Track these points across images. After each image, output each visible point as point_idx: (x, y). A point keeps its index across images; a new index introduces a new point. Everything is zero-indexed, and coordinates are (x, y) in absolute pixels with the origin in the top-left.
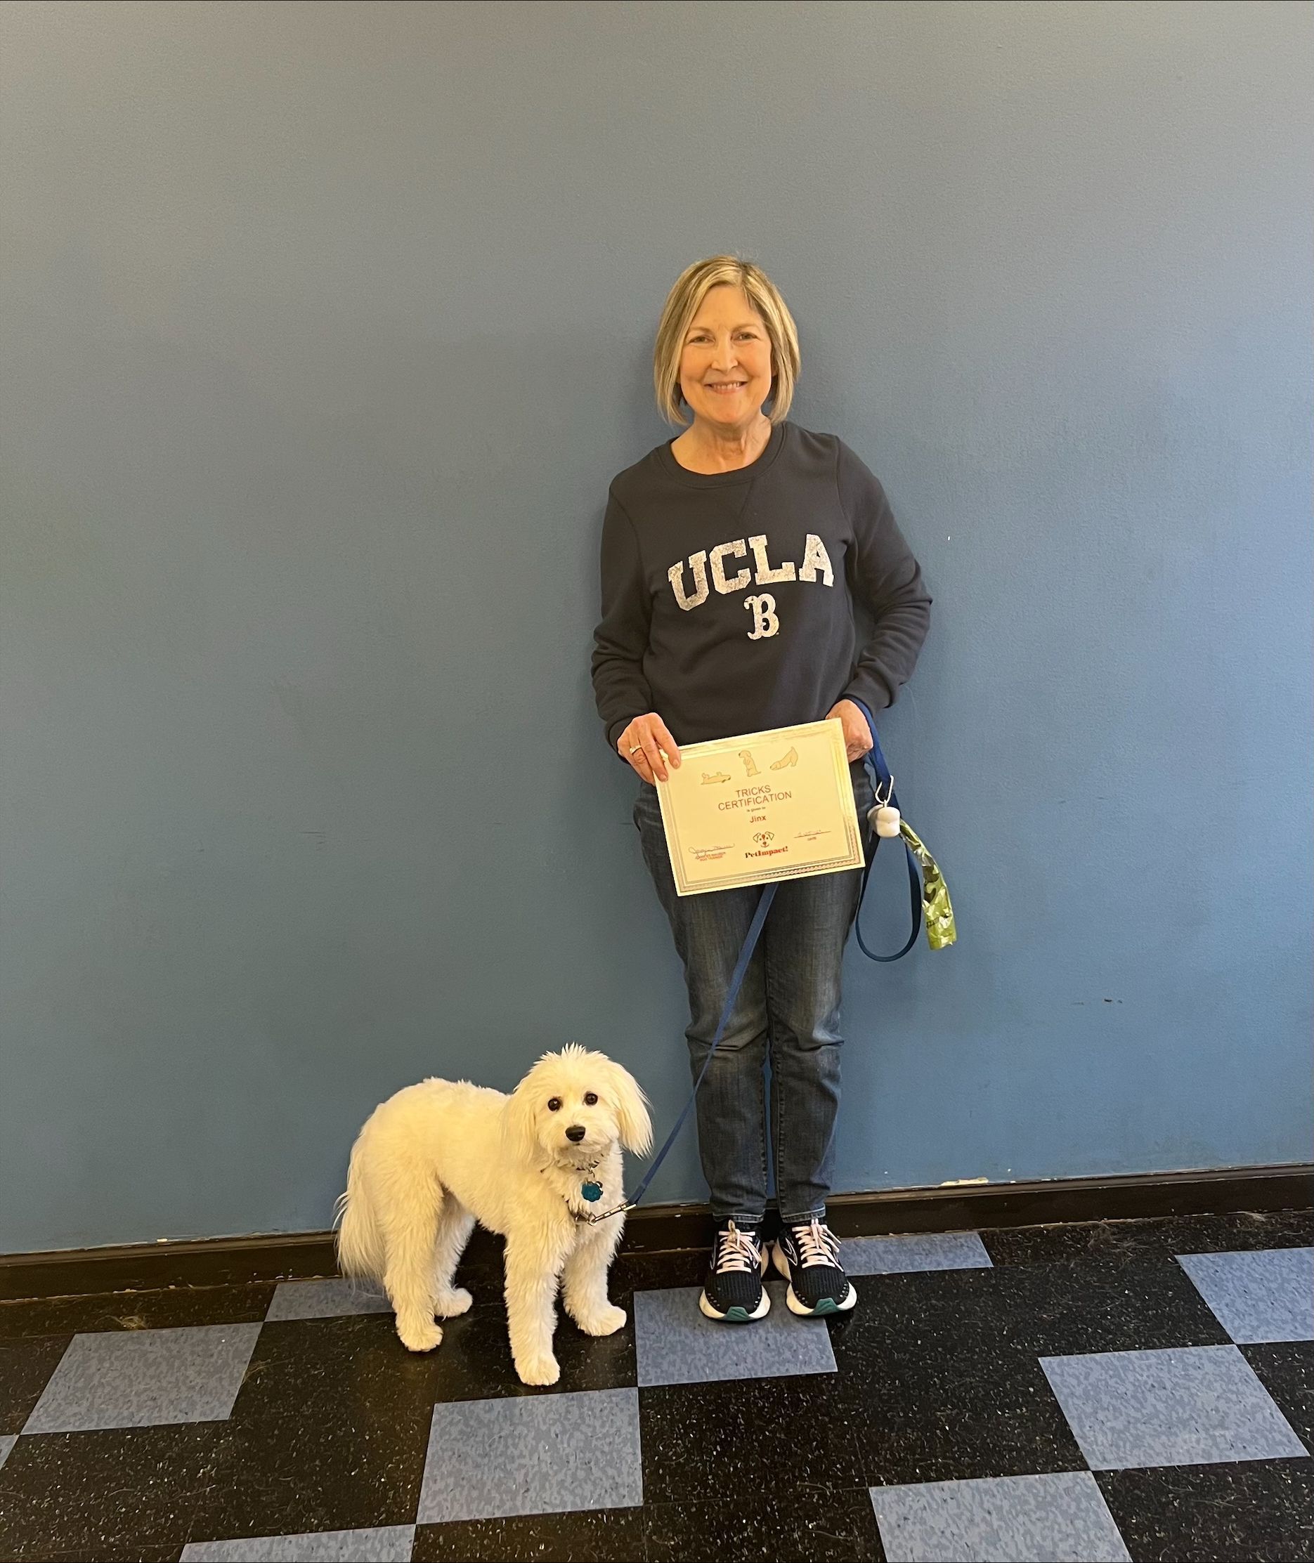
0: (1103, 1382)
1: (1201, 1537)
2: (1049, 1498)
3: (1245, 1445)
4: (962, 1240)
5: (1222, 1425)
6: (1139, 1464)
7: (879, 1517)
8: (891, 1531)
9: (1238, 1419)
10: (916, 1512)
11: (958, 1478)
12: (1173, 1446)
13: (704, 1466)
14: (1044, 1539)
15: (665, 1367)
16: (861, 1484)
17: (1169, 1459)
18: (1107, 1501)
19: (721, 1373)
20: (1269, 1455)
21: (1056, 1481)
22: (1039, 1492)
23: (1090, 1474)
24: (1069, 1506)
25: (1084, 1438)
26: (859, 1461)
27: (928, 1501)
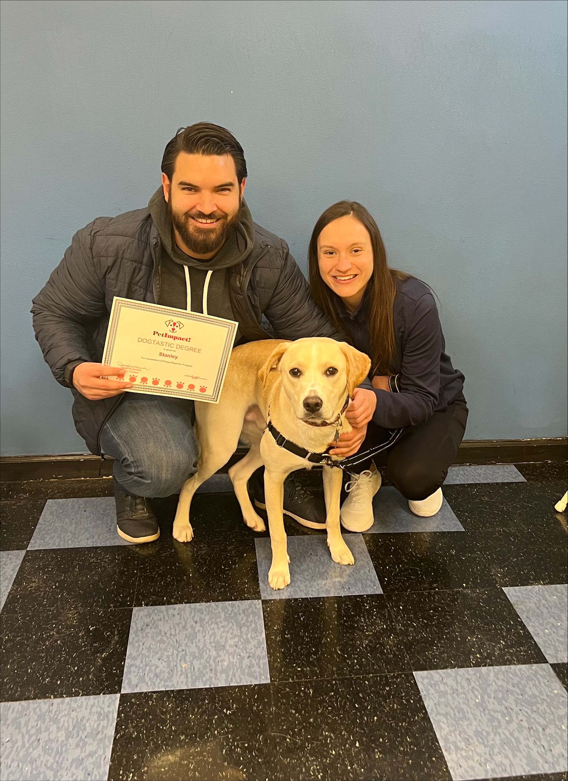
1: (310, 638)
2: (233, 615)
3: (349, 587)
5: (341, 576)
6: (289, 596)
7: (133, 624)
8: (136, 633)
9: (351, 572)
10: (155, 622)
11: (185, 603)
12: (311, 587)
13: (44, 594)
14: (221, 638)
15: (46, 540)
16: (130, 605)
17: (308, 594)
18: (264, 616)
19: (78, 543)
20: (361, 593)
21: (239, 605)
22: (228, 610)
23: (260, 601)
24: (242, 619)
25: (263, 582)
26: (133, 593)
27: (164, 616)
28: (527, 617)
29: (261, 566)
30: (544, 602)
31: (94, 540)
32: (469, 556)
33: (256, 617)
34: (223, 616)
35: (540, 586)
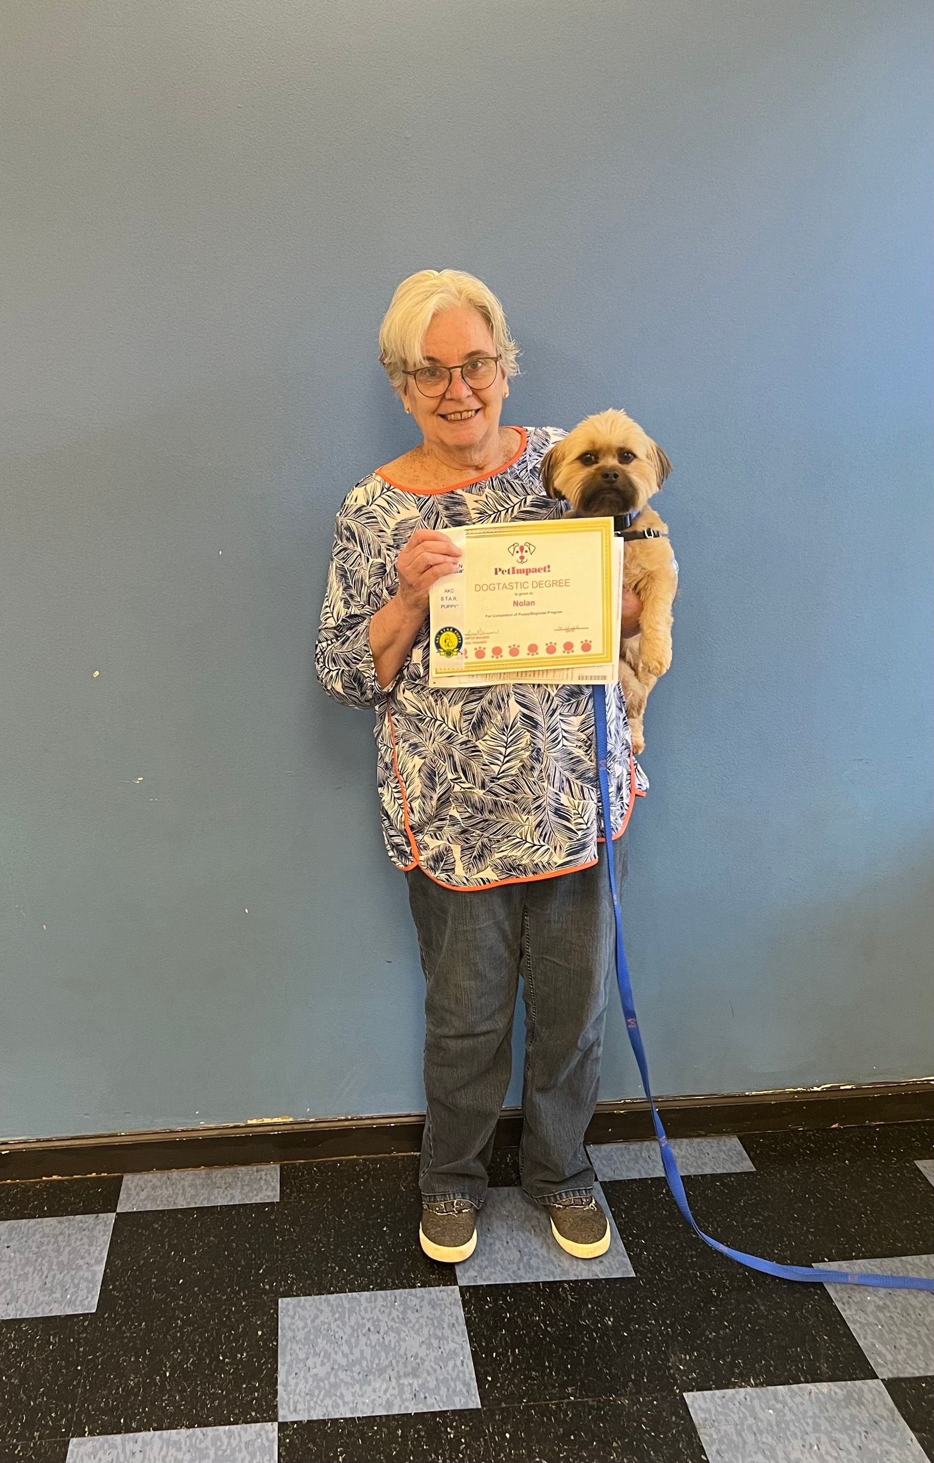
0: (326, 1326)
2: (228, 1452)
3: (427, 1395)
4: (263, 1173)
5: (414, 1374)
6: (324, 1415)
9: (431, 1366)
11: (154, 1430)
12: (362, 1395)
16: (66, 1434)
18: (279, 1456)
20: (444, 1406)
21: (242, 1433)
22: (222, 1444)
23: (276, 1424)
25: (285, 1386)
26: (73, 1409)
27: (118, 1454)
28: (718, 1452)
29: (284, 1353)
30: (751, 1420)
31: (18, 1306)
32: (635, 1329)
33: (267, 1457)
34: (212, 1453)
35: (749, 1389)
